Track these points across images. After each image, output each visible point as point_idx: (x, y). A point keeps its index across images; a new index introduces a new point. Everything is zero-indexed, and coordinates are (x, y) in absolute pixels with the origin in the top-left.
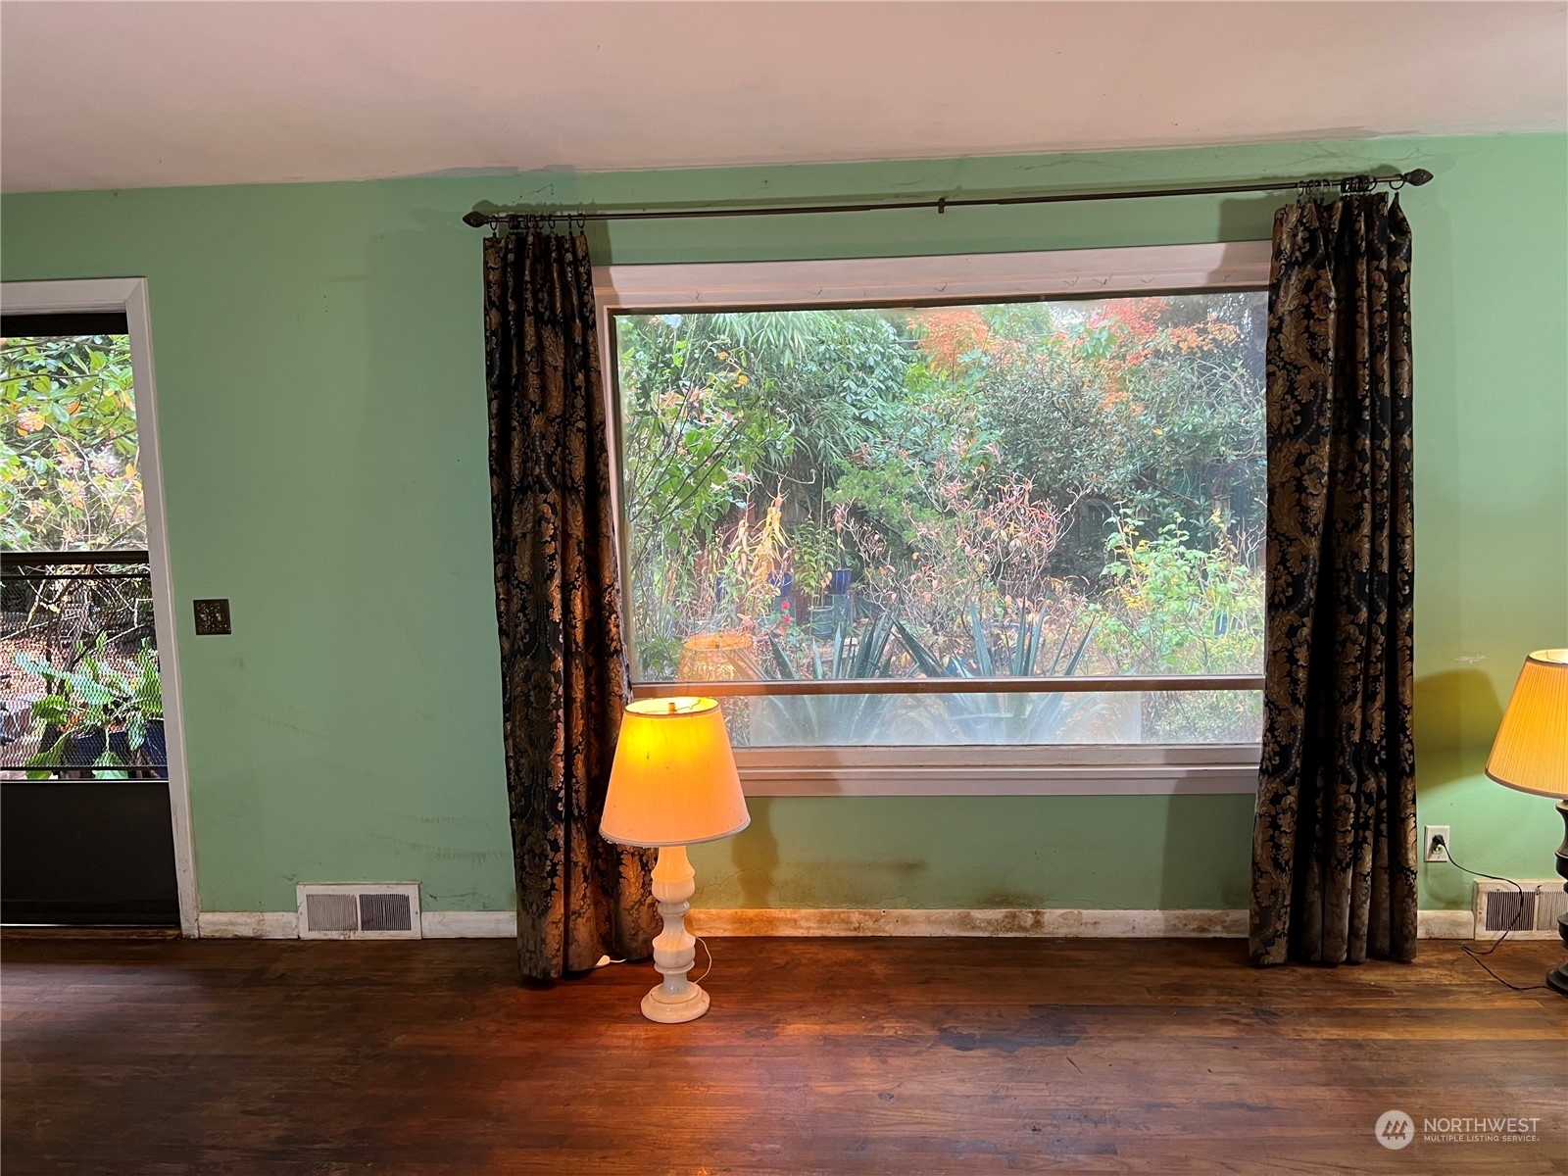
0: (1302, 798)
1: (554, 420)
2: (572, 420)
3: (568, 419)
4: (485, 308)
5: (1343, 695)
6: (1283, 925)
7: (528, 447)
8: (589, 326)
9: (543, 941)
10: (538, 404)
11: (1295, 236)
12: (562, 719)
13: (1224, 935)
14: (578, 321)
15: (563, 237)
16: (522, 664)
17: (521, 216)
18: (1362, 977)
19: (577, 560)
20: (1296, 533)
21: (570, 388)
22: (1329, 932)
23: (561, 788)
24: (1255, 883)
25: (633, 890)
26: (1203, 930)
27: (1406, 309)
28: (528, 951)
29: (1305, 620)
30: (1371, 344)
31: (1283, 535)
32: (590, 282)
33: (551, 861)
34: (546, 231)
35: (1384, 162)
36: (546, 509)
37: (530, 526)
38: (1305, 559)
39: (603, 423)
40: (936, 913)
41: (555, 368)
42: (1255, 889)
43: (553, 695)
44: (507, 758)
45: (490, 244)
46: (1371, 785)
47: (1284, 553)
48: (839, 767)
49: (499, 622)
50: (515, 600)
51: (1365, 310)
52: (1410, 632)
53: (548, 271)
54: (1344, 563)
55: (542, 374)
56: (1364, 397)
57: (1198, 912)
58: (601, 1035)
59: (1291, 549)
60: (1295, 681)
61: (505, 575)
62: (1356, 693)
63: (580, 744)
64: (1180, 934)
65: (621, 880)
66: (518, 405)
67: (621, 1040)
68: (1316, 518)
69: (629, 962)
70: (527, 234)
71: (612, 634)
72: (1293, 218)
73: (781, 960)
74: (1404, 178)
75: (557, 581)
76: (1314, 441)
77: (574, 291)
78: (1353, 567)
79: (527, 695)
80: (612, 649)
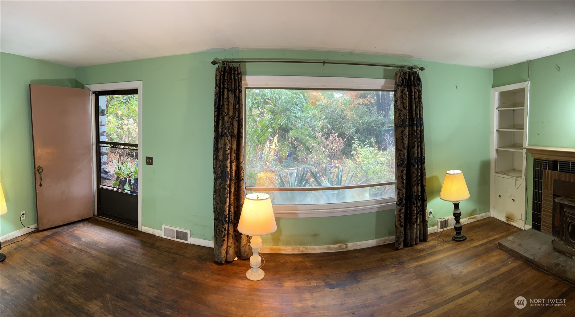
0: (406, 210)
1: (230, 117)
2: (235, 117)
3: (234, 117)
4: (215, 87)
5: (413, 185)
6: (402, 239)
7: (223, 124)
8: (240, 92)
9: (221, 253)
10: (227, 113)
11: (399, 79)
12: (228, 197)
13: (389, 243)
14: (238, 90)
15: (235, 67)
16: (219, 181)
17: (225, 62)
18: (419, 247)
19: (234, 155)
20: (402, 149)
21: (235, 108)
22: (411, 239)
23: (227, 215)
24: (396, 231)
25: (244, 241)
26: (384, 242)
27: (421, 98)
28: (217, 255)
29: (405, 169)
30: (415, 106)
31: (399, 149)
32: (241, 80)
33: (224, 233)
34: (231, 66)
35: (415, 64)
36: (227, 141)
37: (223, 145)
38: (404, 155)
39: (242, 118)
40: (322, 247)
41: (231, 103)
42: (396, 232)
43: (227, 190)
44: (214, 204)
45: (217, 69)
46: (419, 204)
47: (400, 154)
48: (298, 210)
49: (214, 170)
50: (218, 164)
51: (414, 98)
52: (425, 170)
53: (231, 77)
54: (412, 155)
55: (228, 105)
56: (415, 118)
57: (383, 238)
58: (236, 283)
59: (401, 153)
60: (403, 183)
61: (216, 158)
62: (415, 184)
63: (233, 203)
64: (380, 245)
65: (241, 239)
66: (222, 113)
67: (241, 284)
68: (406, 146)
69: (242, 259)
70: (226, 66)
71: (242, 175)
72: (399, 75)
73: (282, 261)
74: (419, 68)
75: (229, 161)
76: (405, 128)
77: (237, 82)
78: (414, 156)
79: (220, 189)
80: (242, 179)
